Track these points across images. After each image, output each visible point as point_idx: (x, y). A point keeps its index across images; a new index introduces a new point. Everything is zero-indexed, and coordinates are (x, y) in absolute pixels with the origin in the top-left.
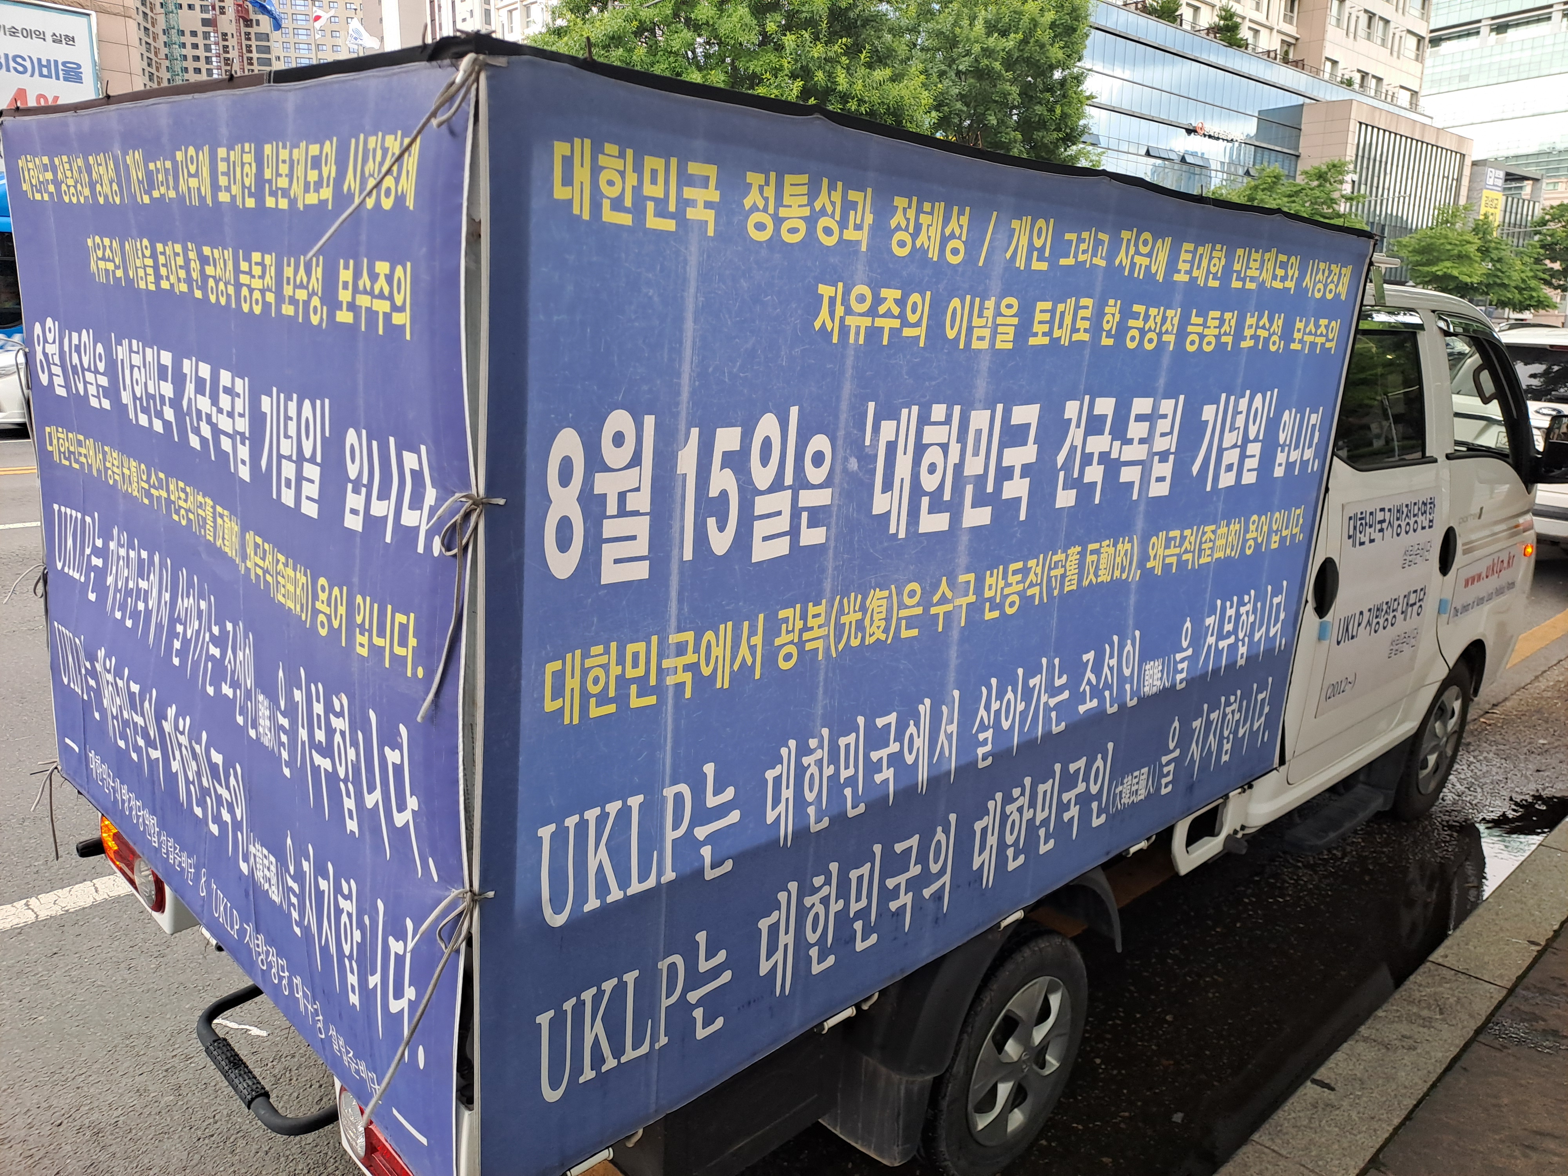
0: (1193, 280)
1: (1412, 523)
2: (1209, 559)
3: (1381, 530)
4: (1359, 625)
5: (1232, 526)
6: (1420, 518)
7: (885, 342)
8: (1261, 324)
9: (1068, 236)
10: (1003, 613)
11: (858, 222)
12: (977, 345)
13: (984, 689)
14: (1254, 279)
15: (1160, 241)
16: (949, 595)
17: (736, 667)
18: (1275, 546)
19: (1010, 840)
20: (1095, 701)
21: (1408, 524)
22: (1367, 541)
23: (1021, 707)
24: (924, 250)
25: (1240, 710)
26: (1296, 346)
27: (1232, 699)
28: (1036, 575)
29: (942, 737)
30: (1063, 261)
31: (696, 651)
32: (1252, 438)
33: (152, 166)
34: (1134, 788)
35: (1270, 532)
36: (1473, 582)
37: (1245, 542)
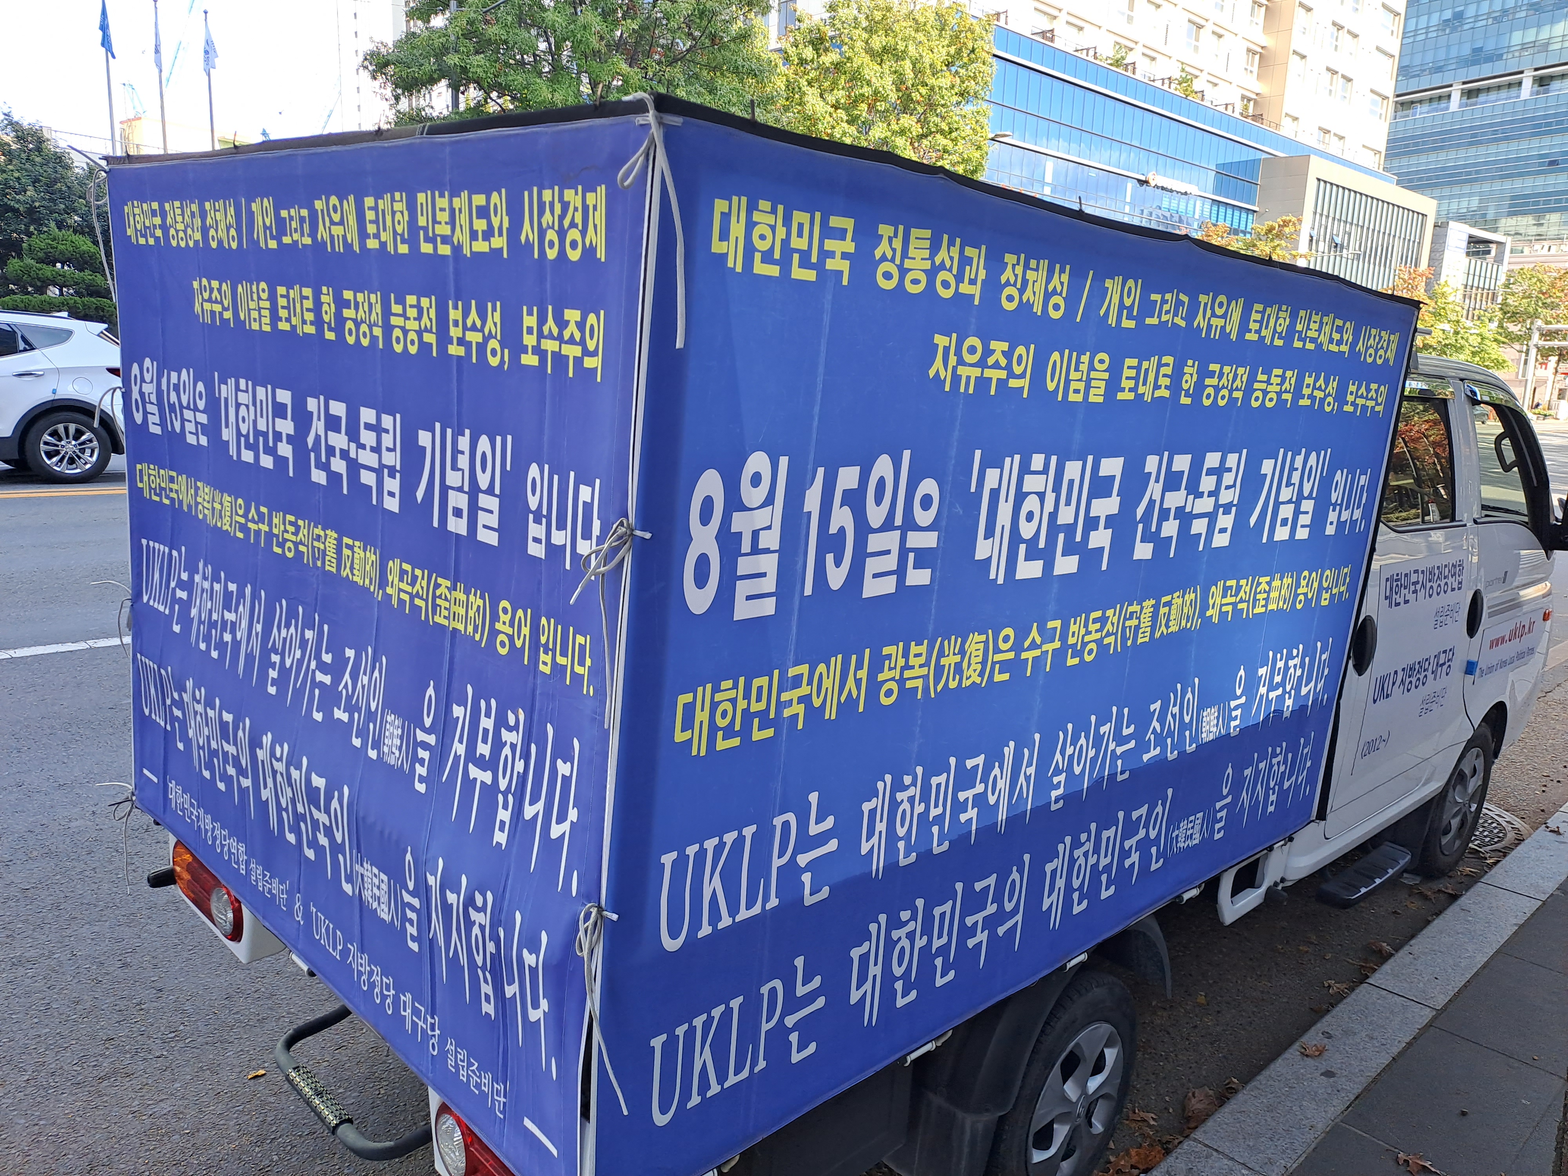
0: (1262, 339)
1: (1442, 584)
2: (1262, 610)
3: (1415, 592)
4: (1394, 684)
5: (1284, 580)
6: (1450, 580)
7: (993, 393)
8: (1318, 385)
9: (1153, 297)
10: (1082, 659)
11: (973, 277)
12: (1073, 397)
13: (1061, 733)
14: (1313, 340)
15: (1234, 302)
16: (1038, 640)
17: (843, 699)
18: (1324, 603)
19: (1076, 884)
20: (1159, 748)
21: (1439, 585)
22: (1401, 600)
23: (1091, 753)
24: (1029, 305)
25: (1285, 762)
26: (1348, 408)
27: (1278, 750)
28: (1113, 624)
29: (1022, 778)
30: (1148, 321)
31: (810, 683)
32: (1306, 494)
33: (284, 213)
34: (1190, 832)
35: (1321, 589)
36: (1497, 644)
37: (1296, 596)
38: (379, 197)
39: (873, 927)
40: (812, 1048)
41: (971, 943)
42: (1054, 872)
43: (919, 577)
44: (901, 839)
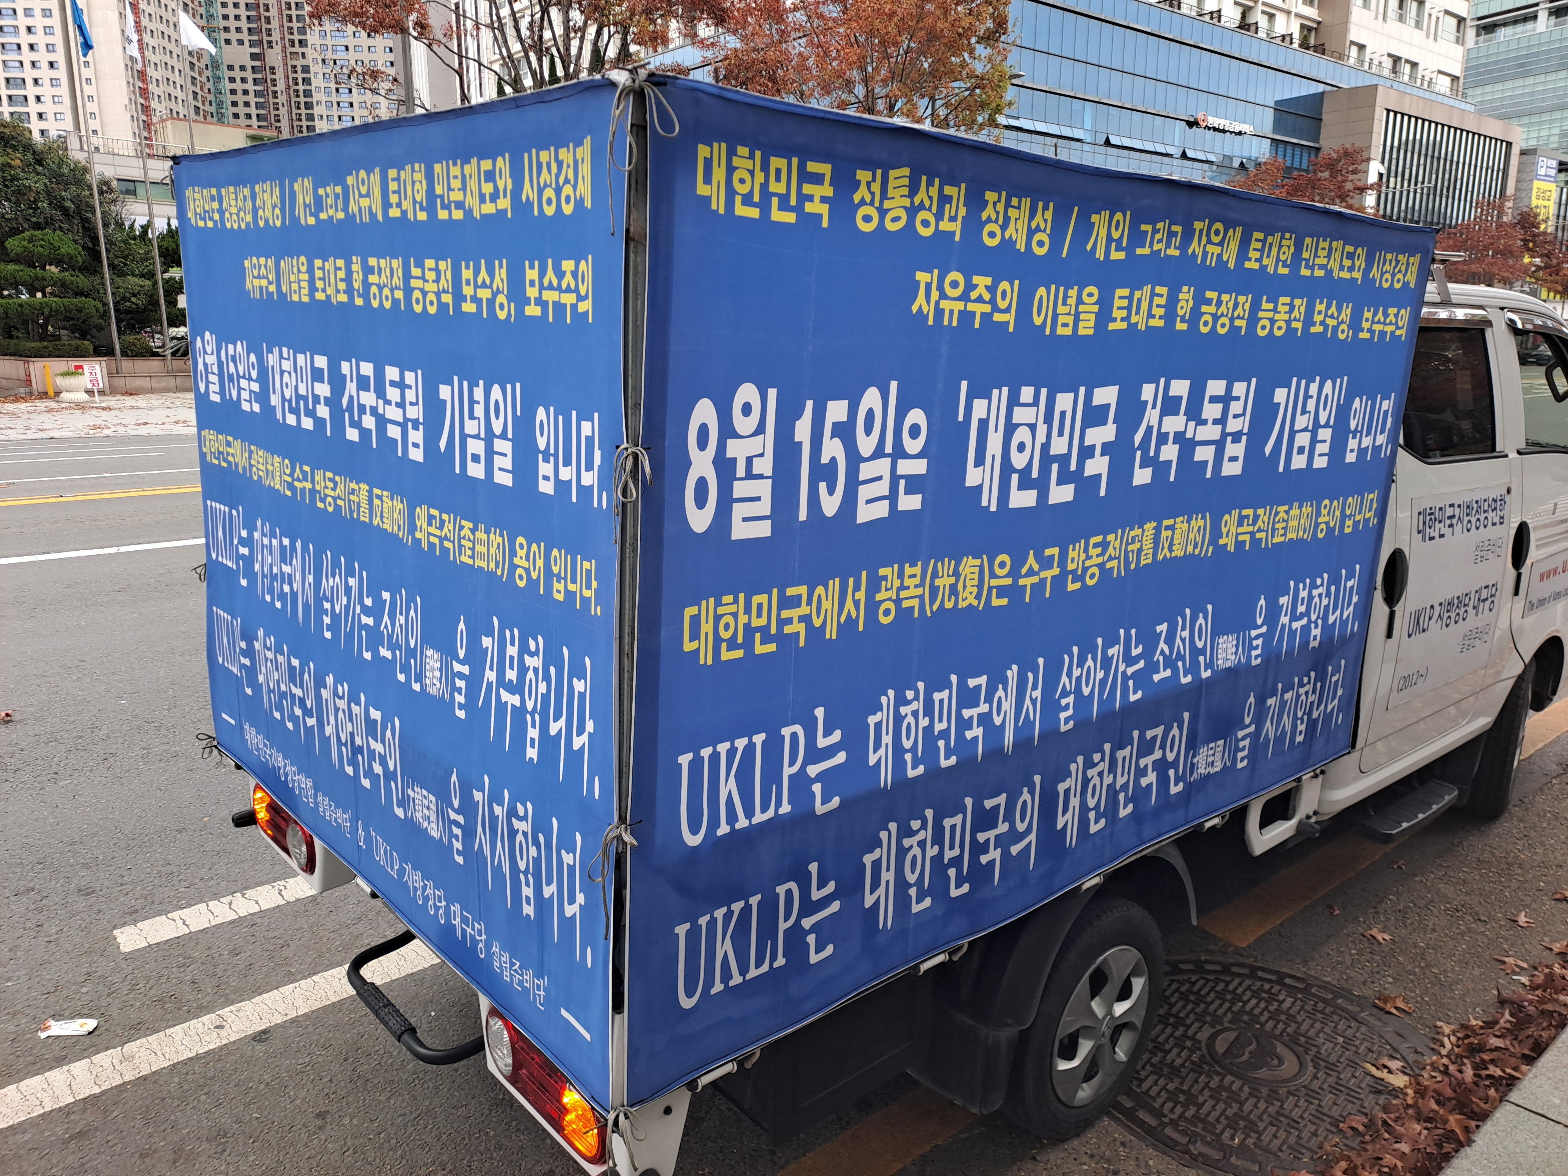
0: (1264, 268)
1: (1482, 518)
2: (1282, 539)
3: (1451, 525)
4: (1430, 618)
5: (1304, 509)
6: (1491, 515)
7: (977, 327)
8: (1330, 313)
9: (1144, 227)
10: (1084, 584)
11: (953, 214)
12: (1060, 331)
13: (1066, 656)
14: (1322, 267)
15: (1231, 230)
16: (1036, 567)
17: (842, 620)
18: (1347, 530)
19: (1092, 803)
20: (1169, 671)
21: (1478, 520)
23: (1100, 675)
24: (1012, 242)
25: (1314, 692)
26: (1365, 335)
27: (1306, 680)
28: (1114, 549)
29: (1028, 700)
30: (1139, 251)
31: (809, 603)
32: (1322, 421)
33: (321, 191)
34: (1210, 759)
35: (1343, 517)
36: (1548, 577)
37: (1317, 524)
38: (400, 168)
39: (883, 835)
40: (830, 949)
41: (984, 859)
42: (1067, 791)
43: (910, 502)
44: (908, 751)
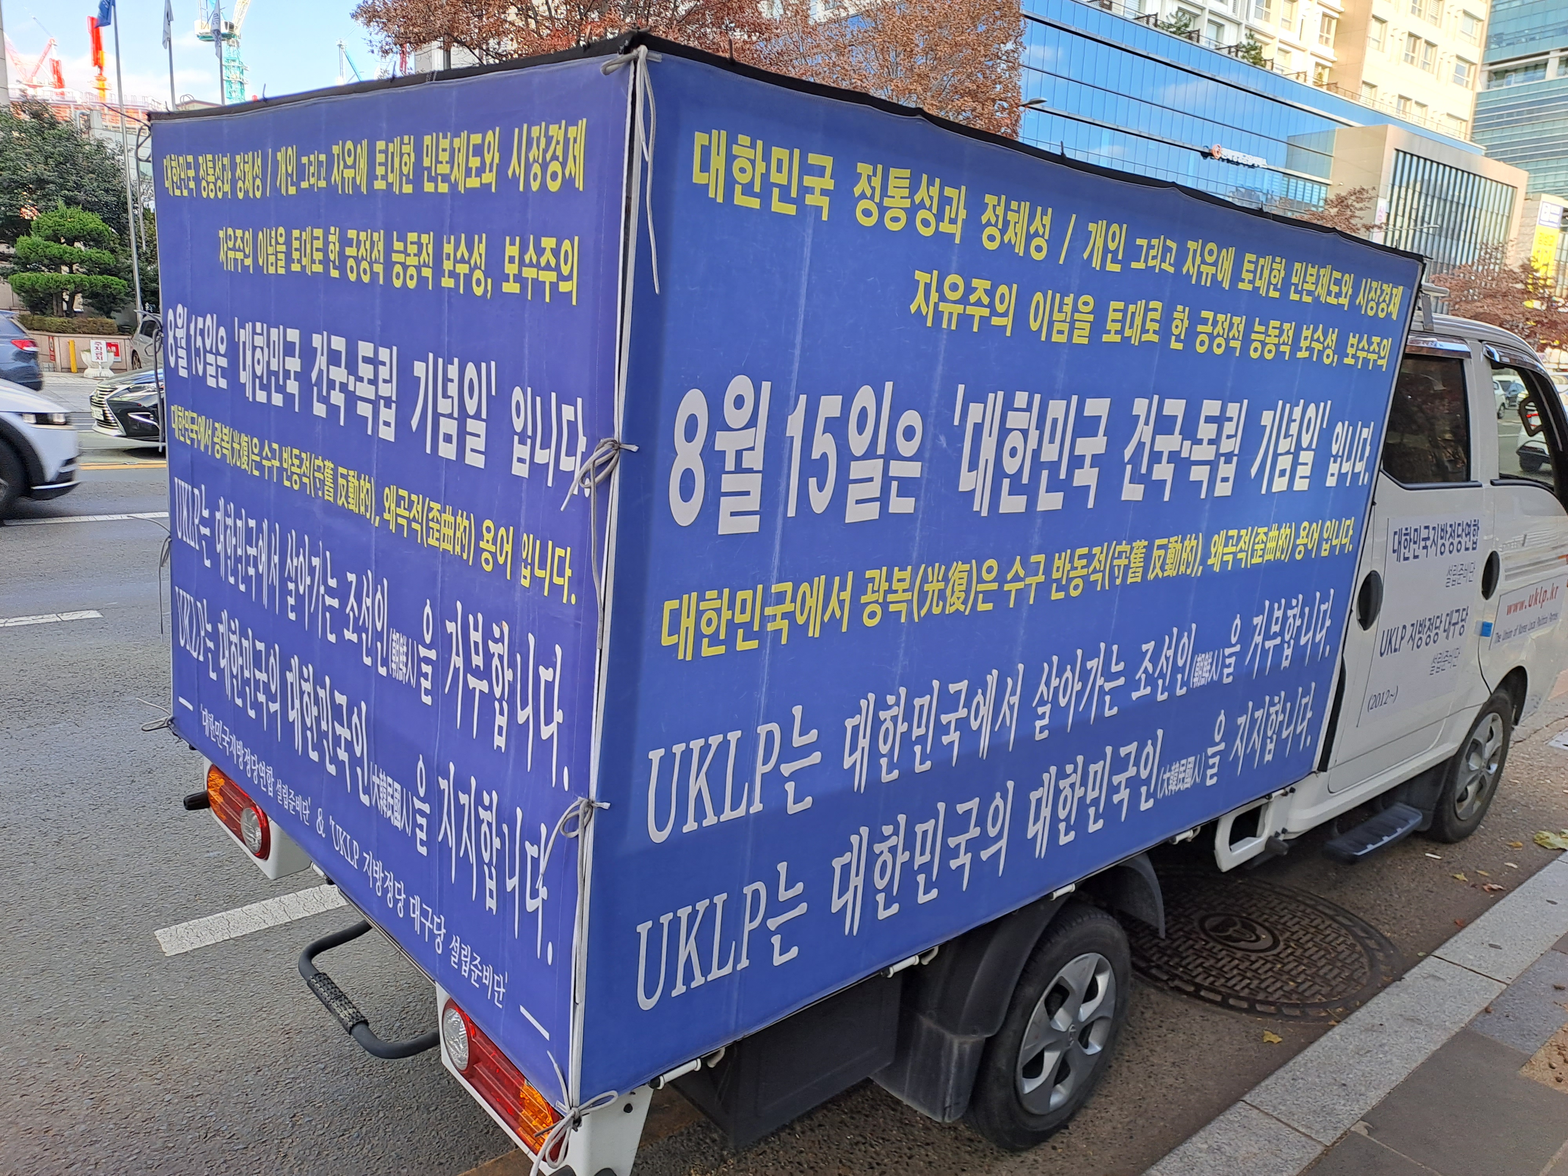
0: (1256, 289)
1: (1455, 543)
2: (1259, 560)
3: (1425, 547)
4: (1402, 638)
5: (1282, 530)
6: (1464, 539)
7: (975, 329)
8: (1316, 337)
9: (1139, 242)
10: (1067, 595)
11: (953, 217)
12: (1056, 338)
13: (1046, 665)
14: (1310, 293)
15: (1225, 250)
16: (1022, 573)
17: (826, 618)
18: (1324, 554)
19: (1062, 814)
20: (1149, 689)
21: (1452, 544)
22: (1411, 557)
23: (1078, 686)
24: (1011, 246)
25: (1284, 711)
26: (1349, 361)
27: (1276, 699)
28: (1100, 562)
29: (1005, 707)
30: (1134, 265)
31: (793, 601)
32: (1305, 445)
33: (305, 160)
34: (1181, 776)
35: (1321, 539)
36: (1515, 610)
37: (1295, 546)
38: (390, 140)
39: (855, 839)
40: (794, 952)
41: (954, 864)
42: (1039, 801)
43: (902, 505)
44: (884, 756)
